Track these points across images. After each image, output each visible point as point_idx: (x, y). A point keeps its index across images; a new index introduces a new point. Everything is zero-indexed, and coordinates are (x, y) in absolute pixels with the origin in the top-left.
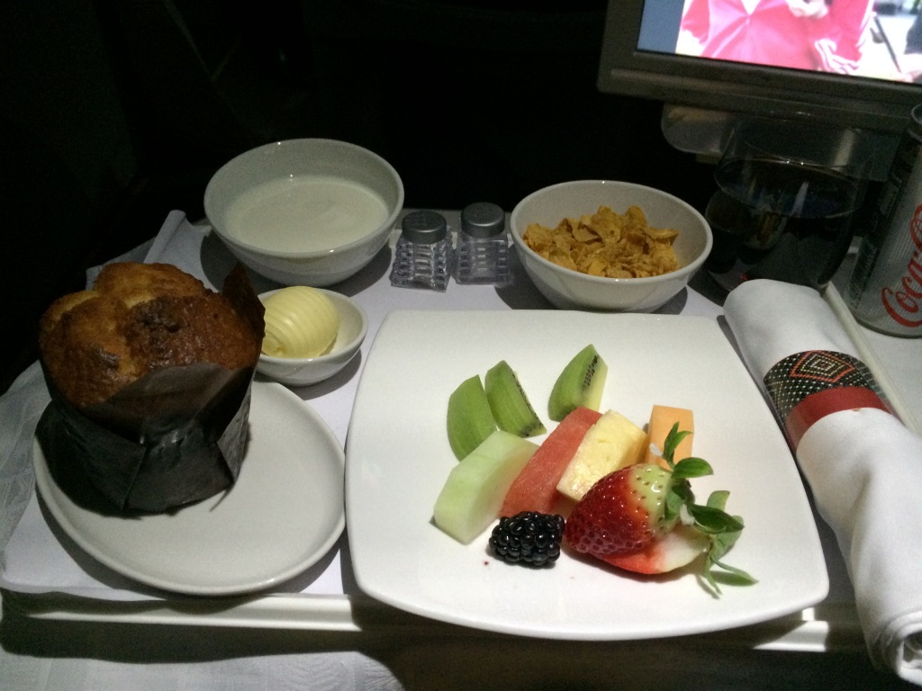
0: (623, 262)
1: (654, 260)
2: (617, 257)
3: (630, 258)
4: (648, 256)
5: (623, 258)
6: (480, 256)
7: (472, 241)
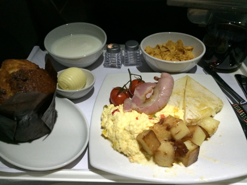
0: (177, 57)
1: (187, 56)
2: (174, 55)
3: (179, 55)
4: (185, 55)
5: (177, 56)
6: (131, 57)
7: (129, 52)
